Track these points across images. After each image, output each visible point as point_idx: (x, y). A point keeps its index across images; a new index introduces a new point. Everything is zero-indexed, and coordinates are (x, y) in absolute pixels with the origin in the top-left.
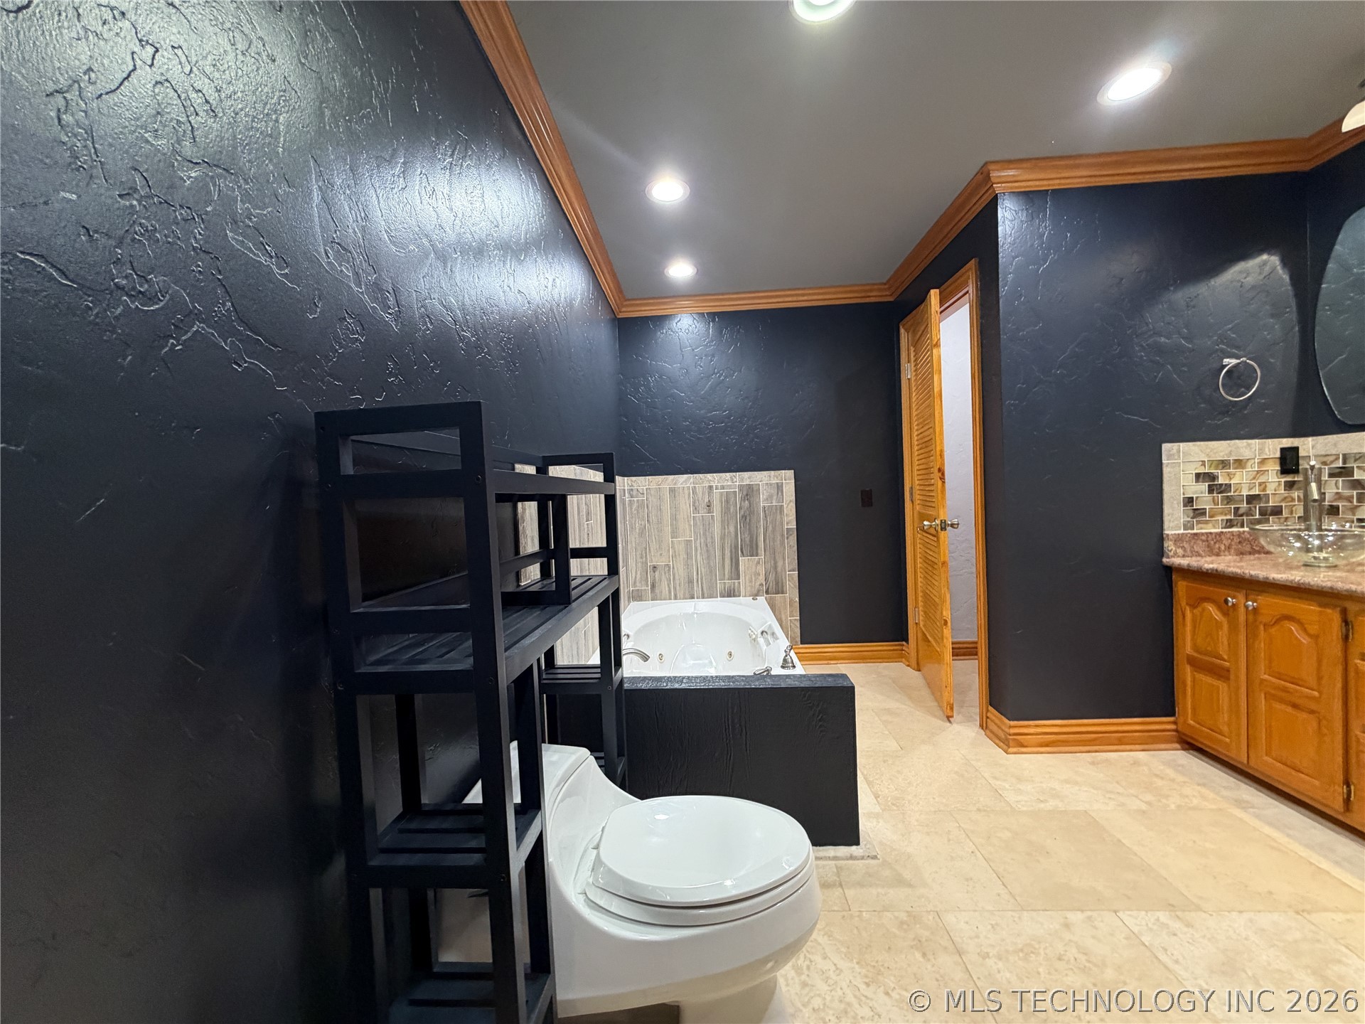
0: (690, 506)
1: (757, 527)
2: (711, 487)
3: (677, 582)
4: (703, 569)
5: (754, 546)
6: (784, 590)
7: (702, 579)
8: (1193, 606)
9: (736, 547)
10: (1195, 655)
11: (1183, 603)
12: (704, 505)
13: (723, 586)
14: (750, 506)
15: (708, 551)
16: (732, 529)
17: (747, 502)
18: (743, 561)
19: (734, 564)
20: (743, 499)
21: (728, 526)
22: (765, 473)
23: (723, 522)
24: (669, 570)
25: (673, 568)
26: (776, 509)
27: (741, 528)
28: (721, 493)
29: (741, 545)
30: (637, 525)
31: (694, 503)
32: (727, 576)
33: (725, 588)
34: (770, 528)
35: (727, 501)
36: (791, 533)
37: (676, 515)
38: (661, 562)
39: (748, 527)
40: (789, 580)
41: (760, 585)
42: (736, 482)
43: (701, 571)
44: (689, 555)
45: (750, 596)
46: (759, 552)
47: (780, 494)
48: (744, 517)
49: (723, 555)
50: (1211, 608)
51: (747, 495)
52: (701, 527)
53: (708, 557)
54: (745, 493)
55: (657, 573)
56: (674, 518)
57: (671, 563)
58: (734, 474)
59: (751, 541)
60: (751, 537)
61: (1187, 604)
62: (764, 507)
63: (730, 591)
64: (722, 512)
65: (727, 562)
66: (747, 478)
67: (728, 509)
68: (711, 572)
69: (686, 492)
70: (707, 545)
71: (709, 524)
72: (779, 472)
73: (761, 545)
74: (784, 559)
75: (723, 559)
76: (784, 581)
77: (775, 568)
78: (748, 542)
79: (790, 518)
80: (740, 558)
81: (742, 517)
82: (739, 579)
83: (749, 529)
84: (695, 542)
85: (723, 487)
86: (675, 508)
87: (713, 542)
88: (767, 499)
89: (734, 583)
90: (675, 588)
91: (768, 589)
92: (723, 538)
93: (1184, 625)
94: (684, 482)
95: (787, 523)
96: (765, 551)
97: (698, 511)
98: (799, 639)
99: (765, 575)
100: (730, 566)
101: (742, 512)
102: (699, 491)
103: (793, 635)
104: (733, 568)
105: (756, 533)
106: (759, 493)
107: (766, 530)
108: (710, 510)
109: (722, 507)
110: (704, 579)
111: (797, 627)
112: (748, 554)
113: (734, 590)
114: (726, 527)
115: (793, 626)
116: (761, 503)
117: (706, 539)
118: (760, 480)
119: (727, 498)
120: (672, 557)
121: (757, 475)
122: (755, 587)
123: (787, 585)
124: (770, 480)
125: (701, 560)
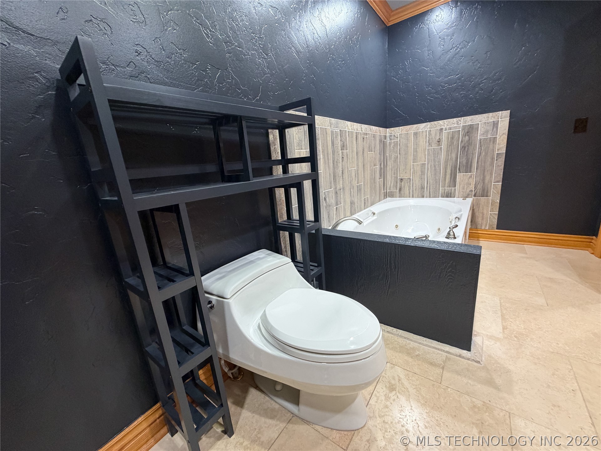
0: (426, 142)
1: (473, 154)
2: (441, 129)
3: (414, 188)
4: (431, 181)
5: (469, 166)
6: (489, 194)
7: (430, 187)
9: (456, 167)
12: (435, 141)
14: (469, 140)
16: (454, 156)
17: (467, 137)
18: (459, 176)
19: (452, 178)
20: (464, 135)
22: (485, 115)
24: (410, 181)
25: (413, 180)
26: (490, 141)
27: (460, 154)
29: (460, 166)
30: (393, 156)
31: (429, 141)
34: (483, 154)
35: (452, 138)
36: (500, 156)
37: (416, 149)
38: (405, 177)
40: (493, 188)
41: (470, 191)
43: (430, 182)
44: (423, 173)
45: (462, 198)
46: (472, 170)
47: (495, 129)
48: (464, 148)
51: (468, 132)
54: (466, 131)
55: (403, 183)
56: (416, 151)
57: (411, 177)
58: (460, 118)
59: (467, 163)
60: (467, 161)
62: (480, 140)
66: (469, 120)
69: (424, 134)
71: (438, 153)
72: (497, 113)
73: (475, 165)
74: (491, 174)
76: (489, 189)
79: (502, 146)
80: (458, 174)
82: (455, 186)
83: (467, 155)
84: (428, 164)
86: (416, 144)
88: (483, 134)
90: (413, 191)
91: (476, 193)
94: (423, 128)
95: (498, 150)
96: (477, 169)
97: (431, 145)
98: (495, 226)
99: (475, 184)
100: (450, 179)
101: (463, 144)
102: (433, 133)
103: (491, 223)
104: (452, 180)
105: (472, 158)
106: (478, 130)
107: (480, 155)
108: (439, 144)
109: (448, 142)
110: (431, 187)
111: (495, 219)
112: (464, 172)
113: (451, 194)
114: (450, 154)
115: (492, 218)
116: (479, 136)
117: (435, 163)
118: (479, 121)
119: (452, 135)
120: (412, 174)
121: (478, 117)
122: (466, 192)
123: (493, 191)
124: (488, 120)
125: (431, 175)
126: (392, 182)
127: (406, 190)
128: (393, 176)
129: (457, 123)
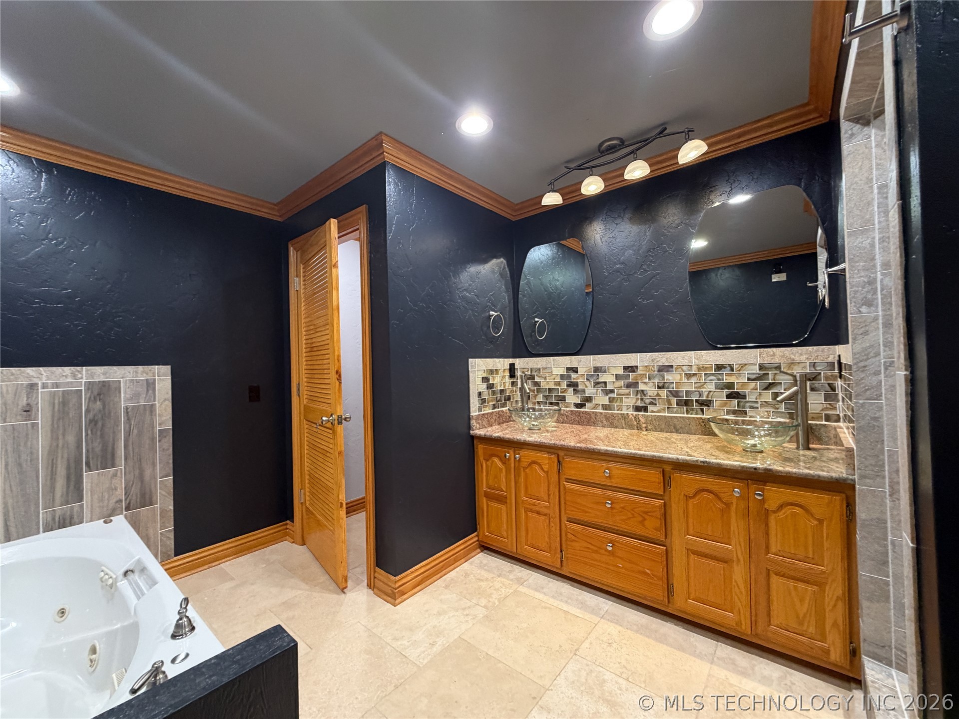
1: (114, 432)
2: (32, 386)
5: (109, 456)
6: (154, 499)
8: (487, 460)
9: (78, 461)
10: (488, 490)
11: (482, 459)
12: (18, 410)
13: (51, 516)
14: (104, 408)
15: (21, 472)
16: (71, 439)
17: (98, 403)
18: (88, 478)
19: (72, 483)
21: (64, 435)
22: (130, 369)
23: (54, 431)
26: (145, 410)
27: (87, 435)
28: (54, 393)
29: (87, 457)
32: (58, 501)
33: (53, 518)
34: (136, 431)
35: (64, 403)
39: (99, 433)
40: (160, 488)
41: (117, 502)
42: (82, 378)
45: (99, 519)
46: (117, 462)
47: (151, 392)
48: (93, 422)
49: (53, 473)
50: (496, 460)
51: (99, 394)
52: (10, 441)
53: (22, 482)
54: (96, 392)
58: (79, 368)
59: (104, 449)
60: (103, 446)
61: (484, 459)
63: (65, 519)
64: (53, 416)
65: (60, 482)
66: (100, 373)
67: (65, 412)
68: (27, 500)
70: (19, 465)
71: (28, 434)
72: (150, 367)
73: (121, 452)
74: (154, 466)
75: (53, 480)
76: (153, 490)
77: (142, 477)
78: (99, 453)
79: (164, 418)
80: (84, 474)
81: (91, 421)
82: (81, 499)
85: (56, 385)
87: (33, 459)
88: (132, 398)
89: (73, 508)
91: (129, 504)
92: (52, 452)
93: (482, 472)
95: (160, 424)
96: (126, 459)
97: (5, 419)
98: (173, 552)
99: (125, 488)
100: (65, 487)
102: (7, 391)
103: (164, 550)
105: (114, 440)
106: (120, 392)
107: (129, 435)
108: (29, 416)
109: (53, 411)
110: (11, 515)
111: (169, 538)
112: (99, 467)
113: (71, 517)
114: (61, 437)
115: (165, 539)
116: (122, 403)
118: (121, 376)
119: (63, 399)
121: (117, 369)
122: (108, 506)
123: (160, 493)
124: (137, 376)
125: (8, 488)
129: (74, 376)
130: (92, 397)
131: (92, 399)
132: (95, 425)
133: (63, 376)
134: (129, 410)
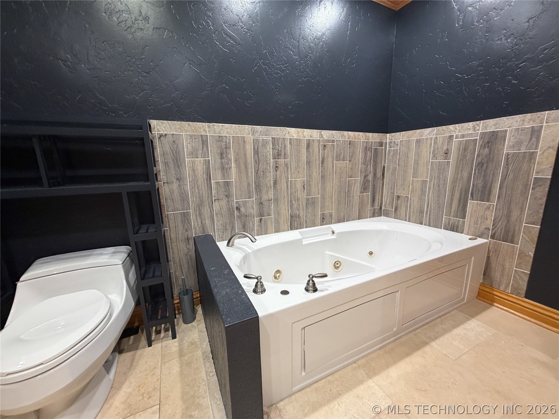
0: (430, 153)
1: (493, 174)
2: (451, 137)
3: (412, 211)
4: (433, 205)
5: (487, 193)
6: (516, 239)
7: (430, 212)
9: (467, 191)
12: (442, 153)
13: (447, 221)
14: (490, 154)
15: (439, 190)
16: (465, 174)
17: (487, 149)
18: (471, 204)
19: (461, 205)
20: (483, 147)
21: (462, 171)
22: (518, 118)
23: (457, 168)
24: (408, 200)
25: (411, 200)
26: (524, 157)
27: (475, 174)
28: (460, 142)
29: (473, 190)
30: (391, 166)
31: (434, 151)
32: (452, 214)
33: (449, 223)
34: (511, 176)
35: (465, 149)
36: (541, 183)
37: (418, 161)
38: (403, 194)
39: (483, 173)
40: (524, 232)
41: (486, 229)
42: (479, 130)
43: (431, 205)
44: (423, 192)
46: (492, 198)
47: (534, 139)
48: (480, 164)
49: (452, 195)
51: (488, 142)
52: (437, 171)
53: (439, 196)
54: (486, 141)
55: (399, 202)
56: (417, 163)
57: (409, 196)
58: (478, 122)
59: (484, 187)
60: (484, 184)
62: (508, 154)
63: (454, 226)
64: (458, 158)
65: (455, 202)
66: (492, 125)
67: (464, 156)
68: (439, 207)
69: (429, 142)
70: (439, 186)
71: (444, 168)
72: (540, 114)
73: (496, 191)
74: (522, 210)
75: (452, 199)
76: (518, 231)
77: (508, 216)
78: (480, 189)
79: (544, 167)
80: (469, 201)
82: (464, 217)
83: (485, 176)
84: (430, 183)
85: (463, 136)
86: (418, 155)
87: (445, 184)
88: (514, 146)
89: (459, 221)
90: (410, 214)
91: (494, 234)
92: (454, 181)
94: (428, 134)
95: (538, 173)
96: (499, 198)
97: (436, 158)
98: (523, 292)
99: (494, 220)
100: (457, 206)
101: (480, 159)
102: (439, 141)
103: (515, 285)
104: (460, 208)
105: (492, 181)
106: (505, 140)
107: (506, 178)
108: (447, 157)
109: (459, 154)
110: (432, 212)
111: (524, 280)
112: (479, 199)
113: (457, 227)
114: (460, 172)
115: (518, 277)
116: (505, 151)
117: (439, 181)
118: (508, 126)
119: (465, 146)
120: (411, 192)
121: (506, 120)
122: (479, 229)
123: (522, 236)
124: (523, 125)
125: (433, 197)
126: (389, 198)
127: (402, 211)
128: (390, 191)
129: (474, 129)
130: (483, 144)
131: (483, 146)
132: (482, 167)
133: (468, 129)
134: (509, 156)
